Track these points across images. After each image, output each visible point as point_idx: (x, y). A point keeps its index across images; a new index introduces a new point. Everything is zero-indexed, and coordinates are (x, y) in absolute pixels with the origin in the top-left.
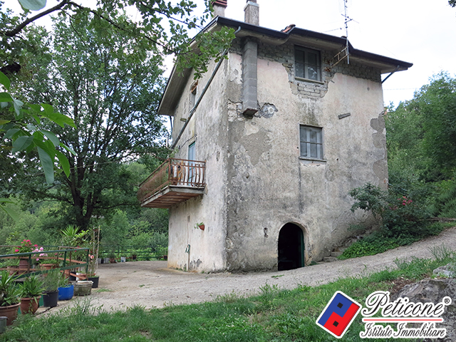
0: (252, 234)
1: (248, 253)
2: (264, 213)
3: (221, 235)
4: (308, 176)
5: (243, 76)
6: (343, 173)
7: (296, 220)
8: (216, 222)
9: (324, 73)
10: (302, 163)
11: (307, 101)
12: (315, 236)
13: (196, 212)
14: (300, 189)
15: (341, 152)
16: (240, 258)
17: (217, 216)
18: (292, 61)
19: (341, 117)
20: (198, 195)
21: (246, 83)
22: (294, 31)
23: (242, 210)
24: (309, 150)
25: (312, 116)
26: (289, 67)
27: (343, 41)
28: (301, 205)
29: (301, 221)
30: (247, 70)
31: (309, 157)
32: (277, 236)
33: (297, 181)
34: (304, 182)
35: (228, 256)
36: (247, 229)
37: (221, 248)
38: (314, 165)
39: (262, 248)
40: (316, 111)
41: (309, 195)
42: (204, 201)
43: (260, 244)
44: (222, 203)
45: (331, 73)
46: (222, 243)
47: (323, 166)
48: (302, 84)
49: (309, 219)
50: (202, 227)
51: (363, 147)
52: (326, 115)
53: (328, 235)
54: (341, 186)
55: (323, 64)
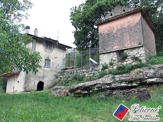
0: (31, 83)
1: (30, 88)
2: (34, 79)
3: (23, 84)
4: (46, 71)
5: (32, 47)
6: (54, 71)
7: (42, 81)
8: (22, 81)
9: (52, 47)
10: (45, 68)
11: (48, 54)
12: (46, 85)
13: (17, 78)
14: (44, 74)
15: (54, 66)
16: (28, 89)
17: (23, 79)
18: (45, 44)
19: (55, 58)
20: (18, 74)
21: (33, 49)
22: (45, 38)
23: (29, 78)
24: (47, 65)
25: (48, 57)
26: (44, 45)
27: (57, 41)
28: (44, 77)
29: (43, 81)
30: (33, 46)
31: (47, 67)
32: (37, 84)
33: (43, 72)
34: (45, 72)
35: (25, 88)
36: (30, 82)
37: (23, 86)
38: (48, 68)
39: (33, 87)
40: (49, 56)
41: (46, 75)
42: (20, 76)
43: (33, 86)
44: (24, 76)
45: (54, 47)
46: (23, 85)
47: (50, 69)
48: (47, 50)
49: (45, 81)
50: (18, 82)
51: (60, 65)
52: (52, 57)
53: (49, 84)
54: (54, 74)
55: (52, 45)
